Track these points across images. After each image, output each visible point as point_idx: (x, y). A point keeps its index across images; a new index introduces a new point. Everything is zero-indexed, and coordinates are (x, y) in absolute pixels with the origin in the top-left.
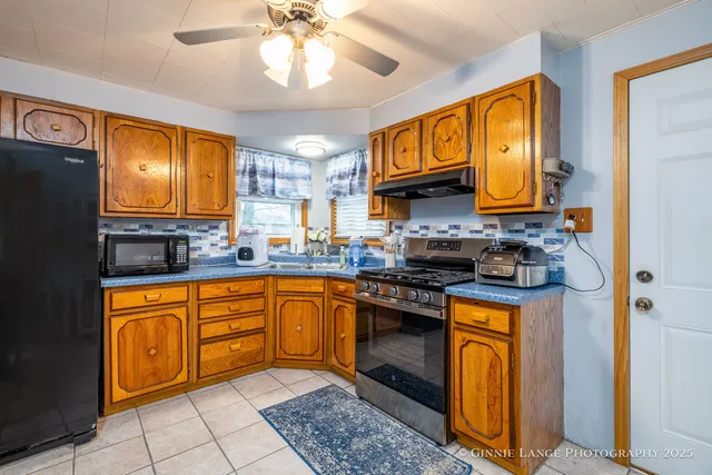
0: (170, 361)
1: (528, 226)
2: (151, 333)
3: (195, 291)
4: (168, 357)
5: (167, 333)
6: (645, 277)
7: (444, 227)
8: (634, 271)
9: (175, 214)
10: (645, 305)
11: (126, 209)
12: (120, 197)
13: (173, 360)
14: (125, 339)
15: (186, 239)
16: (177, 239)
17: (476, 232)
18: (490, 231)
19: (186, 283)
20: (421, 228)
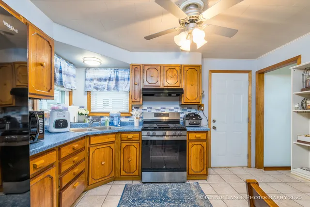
1: (188, 108)
6: (214, 121)
7: (159, 108)
8: (212, 120)
10: (214, 128)
17: (172, 110)
18: (176, 110)
20: (148, 108)
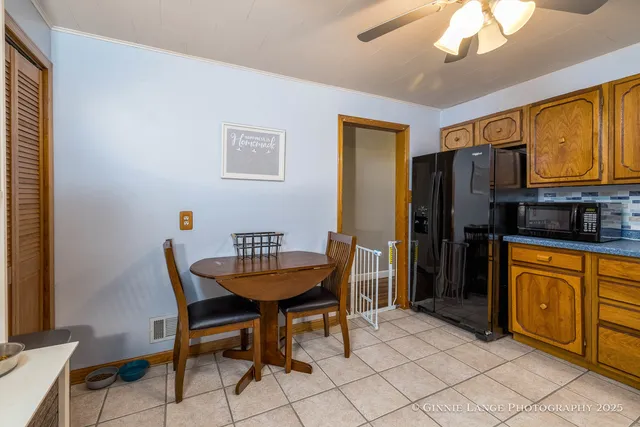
0: (562, 325)
2: (544, 290)
3: (594, 264)
4: (561, 320)
5: (559, 296)
9: (599, 180)
11: (547, 180)
12: (542, 171)
13: (565, 325)
14: (521, 285)
15: (597, 208)
16: (583, 208)
19: (582, 254)
